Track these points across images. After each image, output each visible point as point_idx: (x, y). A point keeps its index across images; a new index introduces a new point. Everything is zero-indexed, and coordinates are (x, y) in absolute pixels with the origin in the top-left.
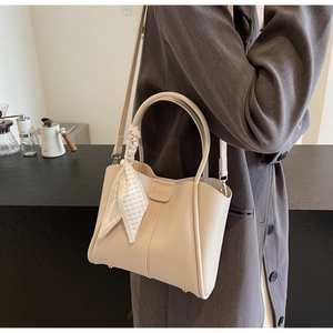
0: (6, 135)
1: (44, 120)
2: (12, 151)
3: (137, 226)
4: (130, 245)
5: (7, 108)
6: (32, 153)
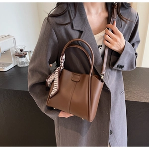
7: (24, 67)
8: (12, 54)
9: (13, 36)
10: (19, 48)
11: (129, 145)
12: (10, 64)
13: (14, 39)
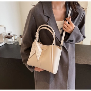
0: (11, 39)
1: (20, 36)
2: (12, 43)
3: (40, 56)
4: (38, 61)
5: (11, 33)
6: (17, 44)
7: (11, 45)
8: (3, 37)
9: (4, 26)
10: (8, 32)
11: (76, 89)
12: (2, 42)
13: (5, 27)
